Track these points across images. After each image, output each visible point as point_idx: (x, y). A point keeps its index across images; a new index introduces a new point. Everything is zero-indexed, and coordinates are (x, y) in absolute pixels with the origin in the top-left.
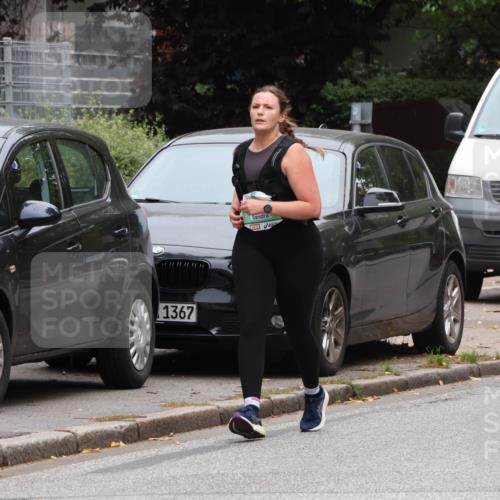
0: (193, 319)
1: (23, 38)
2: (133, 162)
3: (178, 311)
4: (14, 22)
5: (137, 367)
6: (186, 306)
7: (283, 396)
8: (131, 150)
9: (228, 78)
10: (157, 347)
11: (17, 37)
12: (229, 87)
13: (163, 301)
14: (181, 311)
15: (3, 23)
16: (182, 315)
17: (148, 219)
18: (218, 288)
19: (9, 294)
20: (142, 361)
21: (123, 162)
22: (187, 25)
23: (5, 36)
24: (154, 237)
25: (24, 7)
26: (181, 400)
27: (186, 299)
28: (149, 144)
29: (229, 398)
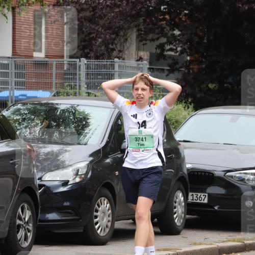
0: (206, 201)
1: (124, 59)
2: (177, 121)
3: (198, 197)
4: (120, 51)
5: (178, 224)
6: (202, 194)
7: (251, 242)
8: (176, 116)
9: (225, 81)
10: (188, 214)
11: (121, 59)
12: (225, 85)
13: (191, 191)
14: (200, 197)
15: (115, 52)
16: (200, 199)
17: (185, 150)
18: (218, 186)
19: (115, 186)
20: (180, 222)
21: (172, 122)
22: (205, 54)
23: (115, 58)
24: (187, 159)
25: (125, 44)
26: (199, 242)
27: (203, 191)
28: (185, 113)
29: (224, 242)
